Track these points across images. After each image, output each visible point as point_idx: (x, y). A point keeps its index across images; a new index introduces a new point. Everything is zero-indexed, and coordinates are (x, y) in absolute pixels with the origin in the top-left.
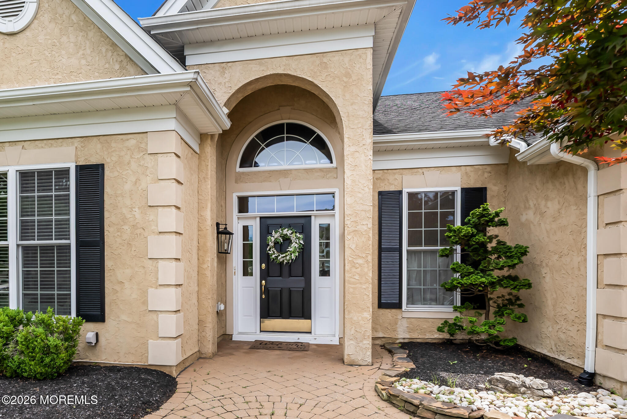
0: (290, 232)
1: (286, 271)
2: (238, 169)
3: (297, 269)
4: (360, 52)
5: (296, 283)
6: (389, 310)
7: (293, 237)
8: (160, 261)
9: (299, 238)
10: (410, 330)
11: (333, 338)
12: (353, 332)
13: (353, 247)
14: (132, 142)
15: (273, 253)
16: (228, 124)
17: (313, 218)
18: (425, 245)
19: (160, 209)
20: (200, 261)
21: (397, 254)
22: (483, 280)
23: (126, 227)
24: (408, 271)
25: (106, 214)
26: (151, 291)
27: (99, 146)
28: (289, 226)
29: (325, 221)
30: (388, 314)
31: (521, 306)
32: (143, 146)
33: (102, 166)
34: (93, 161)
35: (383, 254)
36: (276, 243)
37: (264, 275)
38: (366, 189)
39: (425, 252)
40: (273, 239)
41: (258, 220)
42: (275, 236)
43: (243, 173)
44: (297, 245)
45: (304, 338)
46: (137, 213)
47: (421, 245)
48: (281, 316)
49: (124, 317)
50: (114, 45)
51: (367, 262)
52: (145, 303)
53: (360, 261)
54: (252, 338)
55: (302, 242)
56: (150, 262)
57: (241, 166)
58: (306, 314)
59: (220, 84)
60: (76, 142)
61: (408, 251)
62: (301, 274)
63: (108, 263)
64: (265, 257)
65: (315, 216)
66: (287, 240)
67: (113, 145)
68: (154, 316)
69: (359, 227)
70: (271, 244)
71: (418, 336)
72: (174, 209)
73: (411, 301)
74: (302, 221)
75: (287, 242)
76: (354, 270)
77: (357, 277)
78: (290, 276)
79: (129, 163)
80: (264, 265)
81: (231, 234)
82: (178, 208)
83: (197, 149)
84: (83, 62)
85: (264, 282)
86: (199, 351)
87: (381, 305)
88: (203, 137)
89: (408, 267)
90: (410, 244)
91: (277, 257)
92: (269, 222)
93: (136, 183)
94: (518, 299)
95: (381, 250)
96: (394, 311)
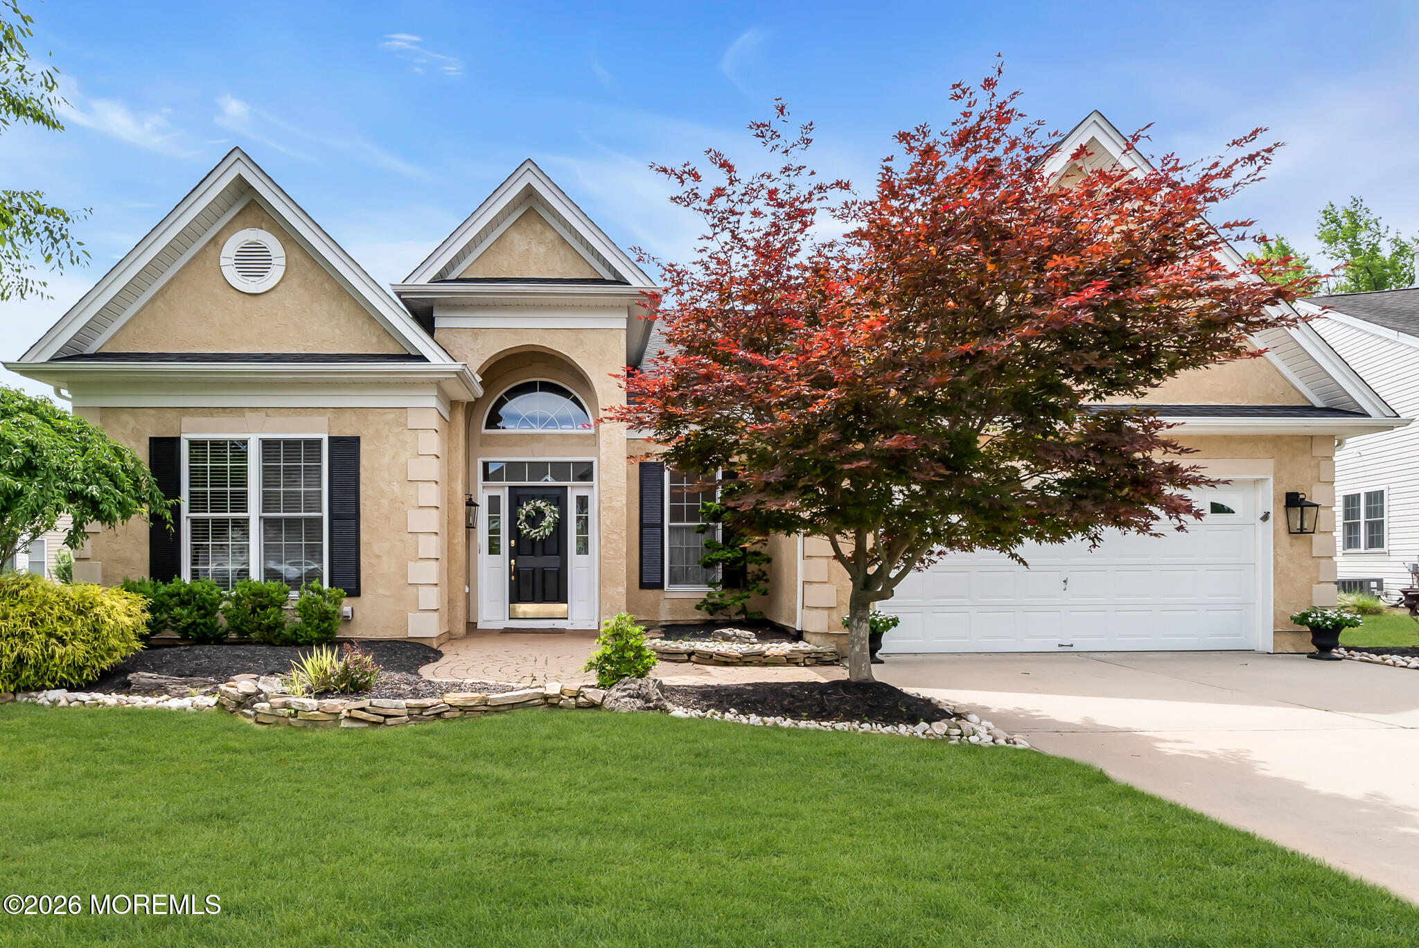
0: (544, 504)
1: (538, 549)
2: (484, 431)
3: (553, 546)
4: (614, 332)
5: (550, 562)
6: (650, 591)
7: (547, 511)
8: (420, 536)
9: (553, 512)
10: (672, 611)
11: (591, 623)
12: (608, 606)
13: (608, 523)
14: (391, 416)
15: (525, 528)
16: (480, 392)
17: (569, 489)
18: (688, 521)
19: (420, 484)
20: (451, 536)
21: (659, 530)
22: (729, 555)
23: (384, 501)
24: (671, 549)
25: (362, 488)
26: (410, 564)
27: (354, 418)
28: (543, 498)
29: (582, 493)
30: (651, 594)
31: (767, 581)
32: (402, 420)
33: (357, 439)
34: (348, 432)
35: (645, 531)
36: (528, 516)
37: (514, 553)
38: (621, 466)
39: (687, 528)
40: (524, 512)
41: (507, 489)
42: (527, 508)
43: (489, 435)
44: (551, 520)
45: (559, 624)
46: (396, 487)
47: (683, 521)
48: (533, 600)
49: (381, 591)
50: (371, 318)
51: (622, 538)
52: (405, 576)
53: (615, 537)
54: (501, 626)
55: (557, 516)
56: (410, 535)
57: (487, 428)
58: (561, 597)
59: (472, 349)
60: (329, 414)
61: (670, 528)
62: (555, 552)
63: (364, 537)
64: (515, 532)
65: (572, 487)
66: (540, 514)
67: (370, 418)
68: (414, 589)
69: (614, 504)
70: (522, 518)
71: (680, 618)
72: (434, 484)
73: (673, 581)
74: (557, 492)
75: (540, 516)
76: (609, 545)
77: (612, 552)
78: (544, 554)
79: (387, 437)
80: (513, 542)
81: (476, 505)
82: (436, 482)
83: (447, 418)
84: (337, 331)
85: (513, 561)
86: (449, 632)
87: (643, 586)
88: (453, 404)
89: (670, 544)
90: (671, 521)
91: (529, 533)
92: (519, 492)
93: (394, 457)
94: (764, 574)
95: (642, 525)
96: (656, 591)
